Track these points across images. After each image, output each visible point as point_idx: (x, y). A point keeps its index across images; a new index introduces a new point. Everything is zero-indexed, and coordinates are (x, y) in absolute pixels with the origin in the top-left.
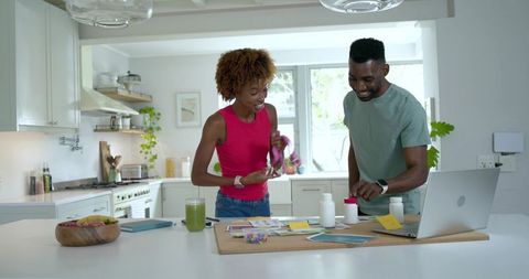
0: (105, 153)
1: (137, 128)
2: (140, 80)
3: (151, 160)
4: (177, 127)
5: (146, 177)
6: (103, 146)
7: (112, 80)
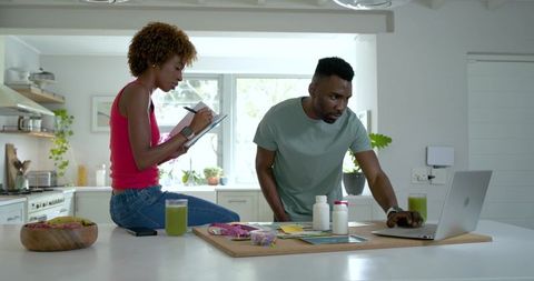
0: (11, 157)
1: (48, 131)
2: (53, 79)
3: (61, 167)
4: (92, 132)
5: (55, 185)
6: (9, 149)
7: (22, 77)
